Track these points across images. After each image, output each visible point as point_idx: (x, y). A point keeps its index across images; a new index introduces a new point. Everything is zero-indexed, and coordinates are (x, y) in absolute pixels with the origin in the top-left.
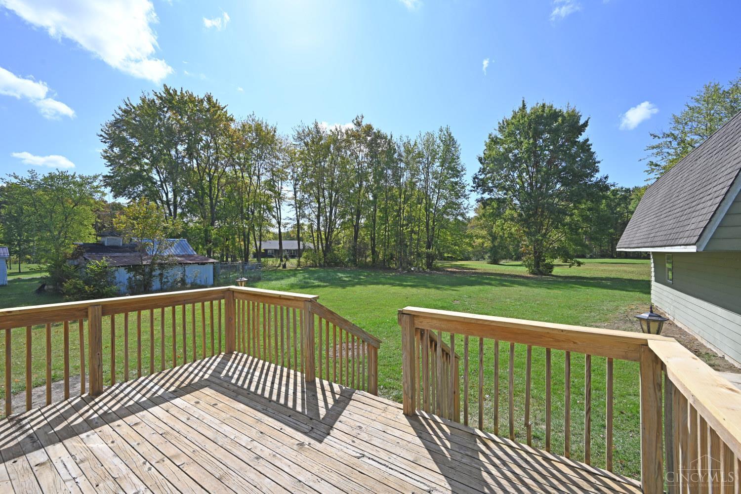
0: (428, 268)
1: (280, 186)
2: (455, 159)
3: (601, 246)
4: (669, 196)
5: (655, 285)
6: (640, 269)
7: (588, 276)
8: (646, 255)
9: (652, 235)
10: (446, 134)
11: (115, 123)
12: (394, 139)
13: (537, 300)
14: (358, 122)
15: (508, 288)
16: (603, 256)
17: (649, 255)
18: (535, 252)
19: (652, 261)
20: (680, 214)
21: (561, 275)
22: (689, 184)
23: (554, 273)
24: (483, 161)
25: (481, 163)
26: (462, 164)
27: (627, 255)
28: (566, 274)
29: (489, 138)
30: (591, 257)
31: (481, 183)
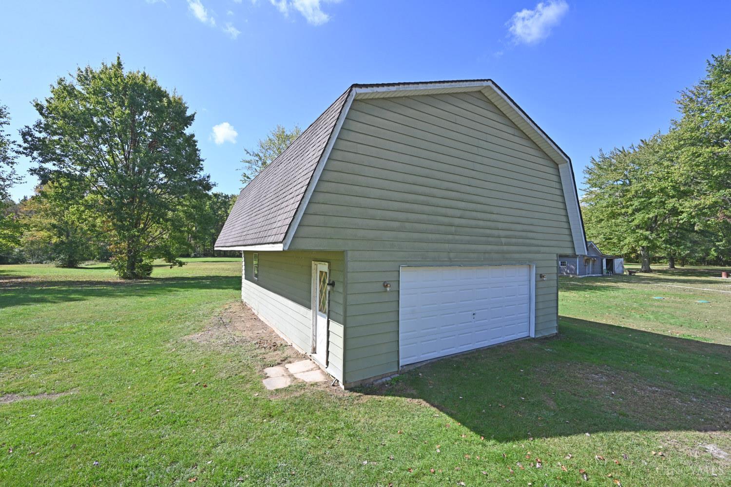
3: (204, 246)
4: (258, 197)
5: (245, 283)
6: (234, 267)
7: (190, 276)
8: (239, 254)
9: (244, 234)
13: (119, 316)
16: (205, 255)
17: (241, 254)
18: (130, 251)
19: (243, 259)
20: (268, 212)
21: (161, 277)
22: (274, 185)
23: (152, 276)
24: (45, 113)
27: (225, 254)
28: (167, 276)
29: (60, 84)
30: (195, 256)
31: (39, 144)
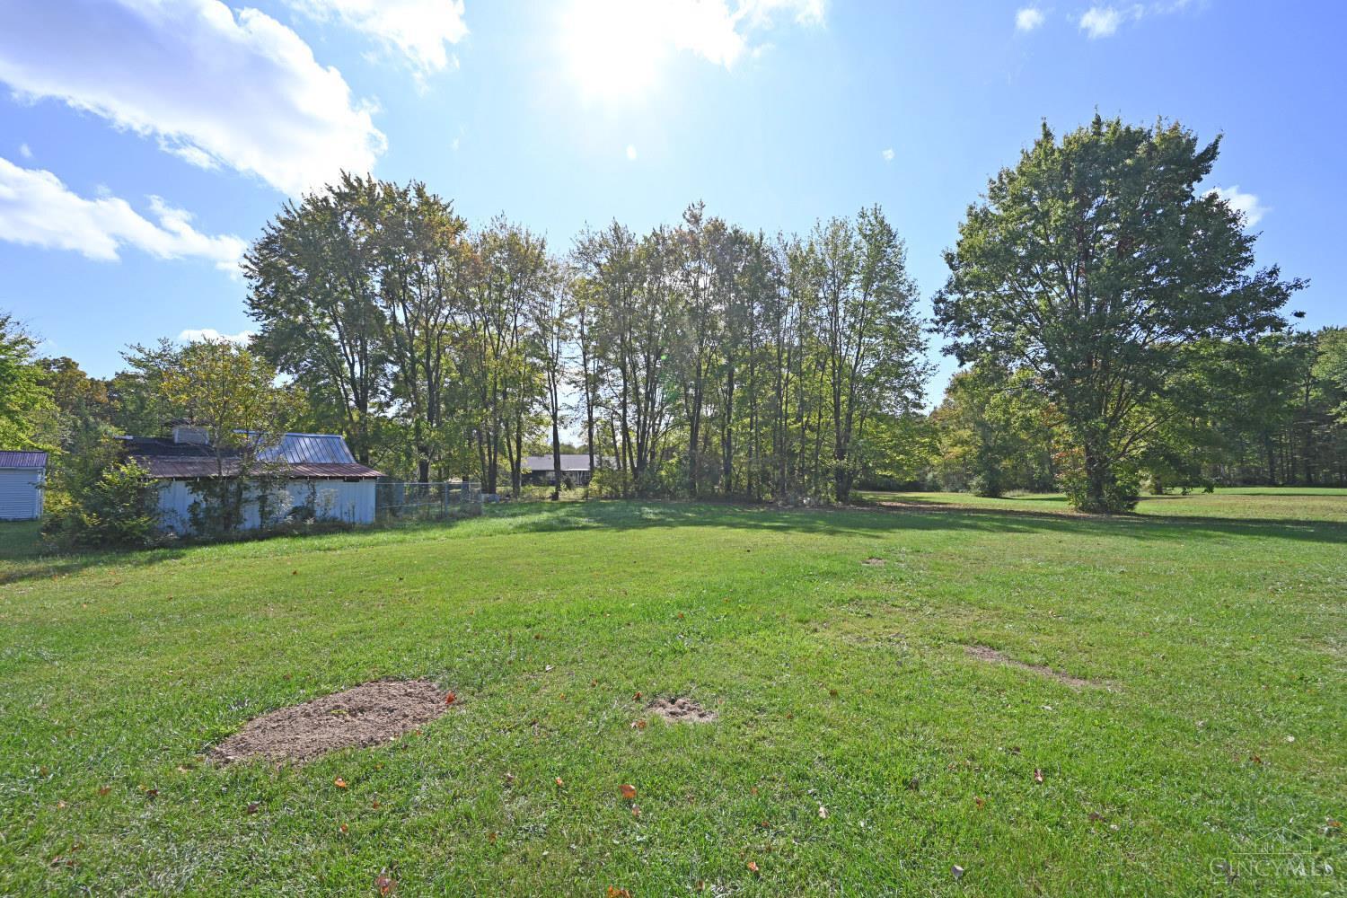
0: (837, 500)
1: (555, 348)
2: (893, 271)
10: (874, 222)
11: (267, 243)
12: (767, 243)
13: (1117, 563)
14: (694, 216)
15: (1026, 535)
18: (1091, 462)
23: (1138, 510)
24: (955, 262)
25: (952, 267)
26: (910, 279)
29: (969, 215)
31: (951, 311)
